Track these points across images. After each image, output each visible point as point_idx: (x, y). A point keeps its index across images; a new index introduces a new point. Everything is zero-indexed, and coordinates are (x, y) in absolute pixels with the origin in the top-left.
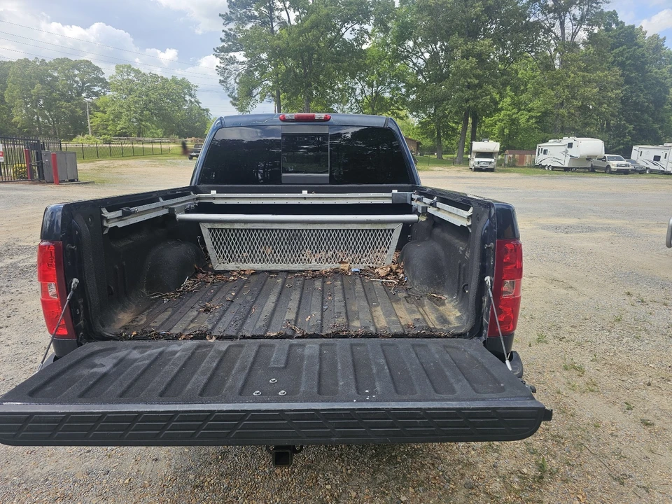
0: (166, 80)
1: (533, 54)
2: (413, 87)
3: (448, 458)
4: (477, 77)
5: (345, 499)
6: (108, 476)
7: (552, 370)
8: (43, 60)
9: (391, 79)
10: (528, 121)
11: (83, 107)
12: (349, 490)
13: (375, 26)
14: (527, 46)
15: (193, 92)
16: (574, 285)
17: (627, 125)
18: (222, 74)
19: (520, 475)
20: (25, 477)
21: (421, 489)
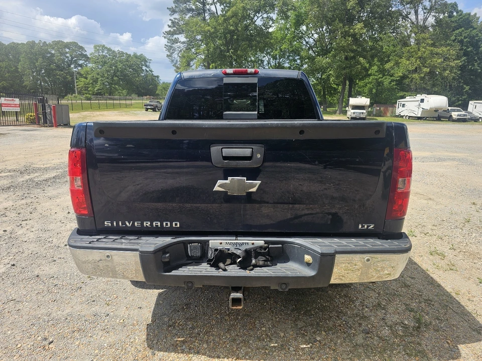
0: (130, 55)
1: (394, 34)
2: (306, 59)
3: (349, 312)
4: (353, 51)
5: (275, 337)
6: (108, 317)
7: (421, 255)
8: (45, 42)
9: (289, 53)
10: (390, 83)
11: (72, 74)
12: (278, 332)
13: (278, 15)
14: (390, 29)
15: (148, 64)
16: (432, 197)
17: (465, 86)
18: (169, 50)
19: (403, 325)
20: (52, 316)
21: (330, 332)
